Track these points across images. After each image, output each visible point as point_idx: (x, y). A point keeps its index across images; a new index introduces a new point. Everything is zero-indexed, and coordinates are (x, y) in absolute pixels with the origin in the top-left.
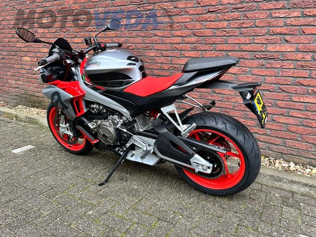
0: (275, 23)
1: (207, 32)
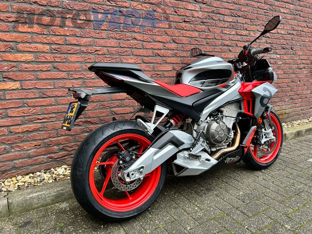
0: (224, 37)
1: (185, 40)
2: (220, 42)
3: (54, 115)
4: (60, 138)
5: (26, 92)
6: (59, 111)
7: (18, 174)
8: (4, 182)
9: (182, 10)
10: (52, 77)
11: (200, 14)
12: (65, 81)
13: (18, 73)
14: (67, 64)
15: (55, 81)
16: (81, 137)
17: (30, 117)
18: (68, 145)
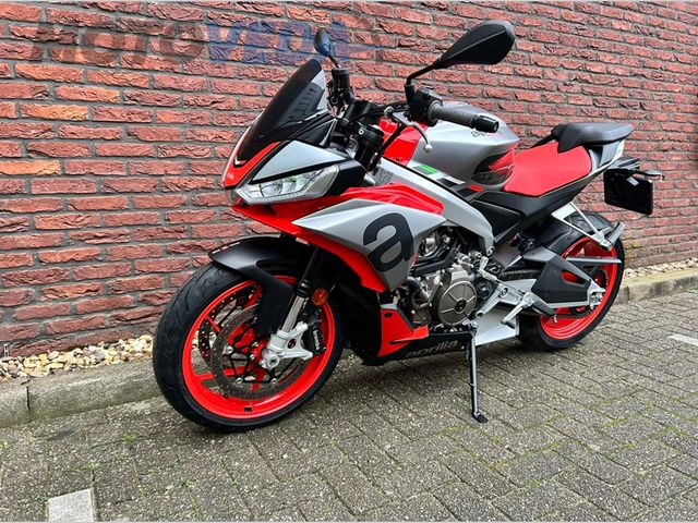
0: (488, 79)
1: (401, 84)
2: (478, 90)
3: (127, 230)
4: (138, 277)
5: (72, 182)
6: (136, 223)
7: (52, 349)
8: (22, 362)
9: (394, 22)
10: (124, 154)
11: (434, 31)
12: (150, 161)
13: (56, 143)
14: (154, 128)
15: (130, 161)
16: (181, 278)
17: (79, 232)
18: (154, 292)
